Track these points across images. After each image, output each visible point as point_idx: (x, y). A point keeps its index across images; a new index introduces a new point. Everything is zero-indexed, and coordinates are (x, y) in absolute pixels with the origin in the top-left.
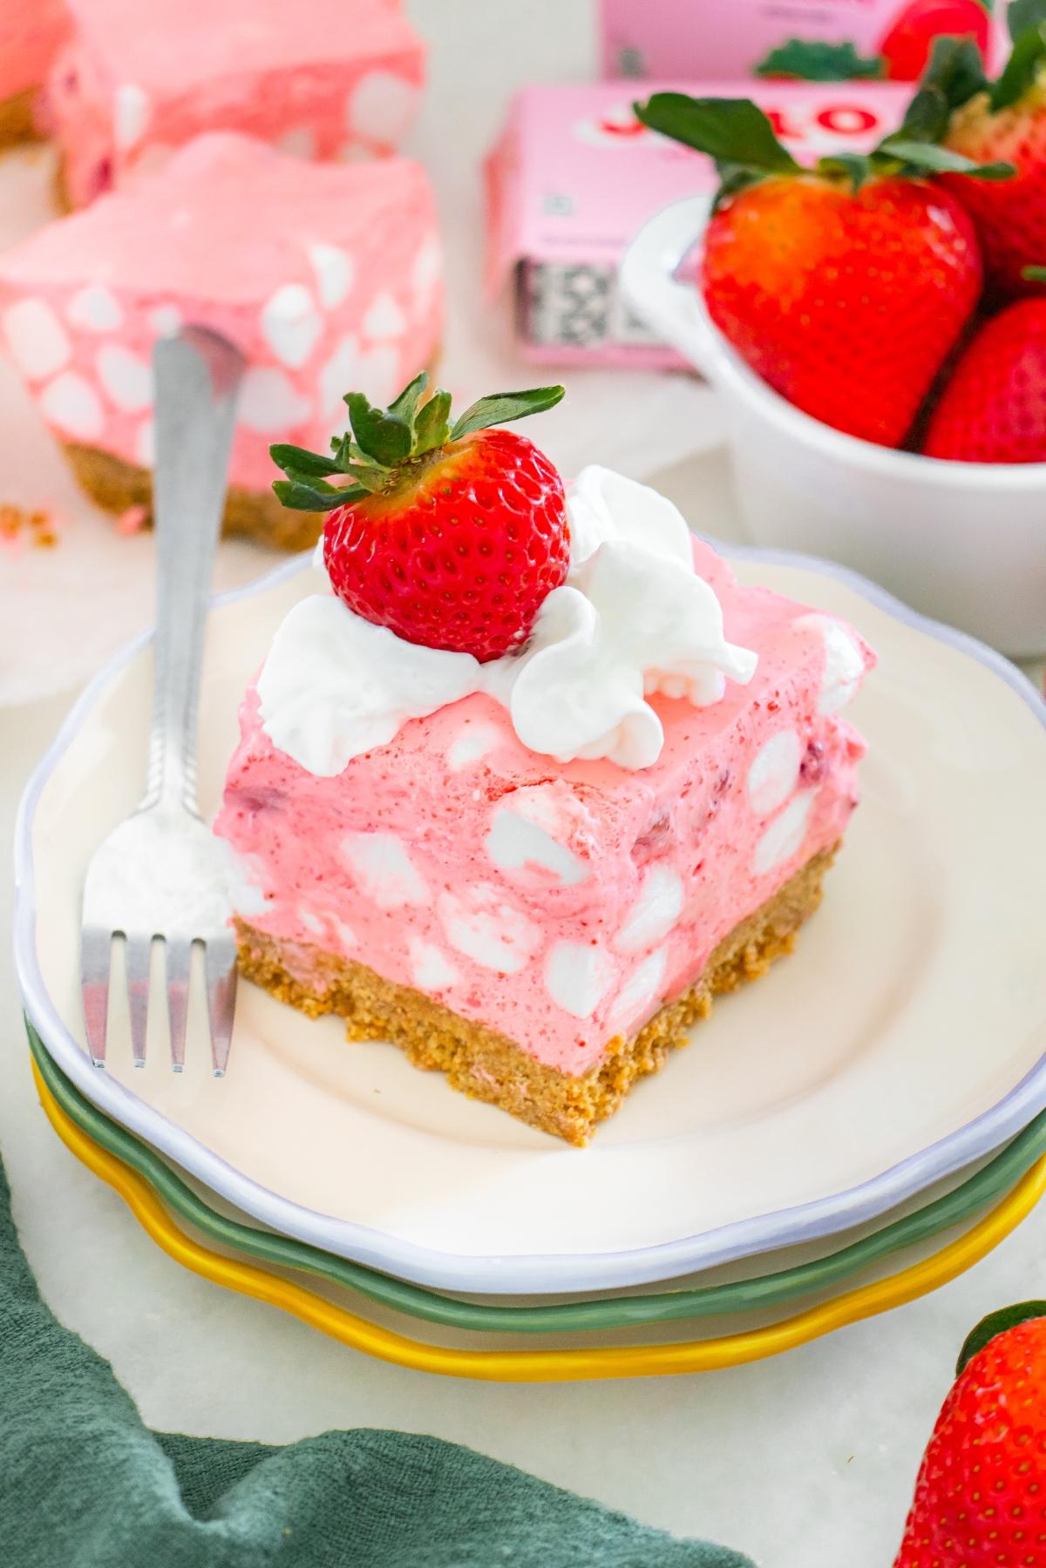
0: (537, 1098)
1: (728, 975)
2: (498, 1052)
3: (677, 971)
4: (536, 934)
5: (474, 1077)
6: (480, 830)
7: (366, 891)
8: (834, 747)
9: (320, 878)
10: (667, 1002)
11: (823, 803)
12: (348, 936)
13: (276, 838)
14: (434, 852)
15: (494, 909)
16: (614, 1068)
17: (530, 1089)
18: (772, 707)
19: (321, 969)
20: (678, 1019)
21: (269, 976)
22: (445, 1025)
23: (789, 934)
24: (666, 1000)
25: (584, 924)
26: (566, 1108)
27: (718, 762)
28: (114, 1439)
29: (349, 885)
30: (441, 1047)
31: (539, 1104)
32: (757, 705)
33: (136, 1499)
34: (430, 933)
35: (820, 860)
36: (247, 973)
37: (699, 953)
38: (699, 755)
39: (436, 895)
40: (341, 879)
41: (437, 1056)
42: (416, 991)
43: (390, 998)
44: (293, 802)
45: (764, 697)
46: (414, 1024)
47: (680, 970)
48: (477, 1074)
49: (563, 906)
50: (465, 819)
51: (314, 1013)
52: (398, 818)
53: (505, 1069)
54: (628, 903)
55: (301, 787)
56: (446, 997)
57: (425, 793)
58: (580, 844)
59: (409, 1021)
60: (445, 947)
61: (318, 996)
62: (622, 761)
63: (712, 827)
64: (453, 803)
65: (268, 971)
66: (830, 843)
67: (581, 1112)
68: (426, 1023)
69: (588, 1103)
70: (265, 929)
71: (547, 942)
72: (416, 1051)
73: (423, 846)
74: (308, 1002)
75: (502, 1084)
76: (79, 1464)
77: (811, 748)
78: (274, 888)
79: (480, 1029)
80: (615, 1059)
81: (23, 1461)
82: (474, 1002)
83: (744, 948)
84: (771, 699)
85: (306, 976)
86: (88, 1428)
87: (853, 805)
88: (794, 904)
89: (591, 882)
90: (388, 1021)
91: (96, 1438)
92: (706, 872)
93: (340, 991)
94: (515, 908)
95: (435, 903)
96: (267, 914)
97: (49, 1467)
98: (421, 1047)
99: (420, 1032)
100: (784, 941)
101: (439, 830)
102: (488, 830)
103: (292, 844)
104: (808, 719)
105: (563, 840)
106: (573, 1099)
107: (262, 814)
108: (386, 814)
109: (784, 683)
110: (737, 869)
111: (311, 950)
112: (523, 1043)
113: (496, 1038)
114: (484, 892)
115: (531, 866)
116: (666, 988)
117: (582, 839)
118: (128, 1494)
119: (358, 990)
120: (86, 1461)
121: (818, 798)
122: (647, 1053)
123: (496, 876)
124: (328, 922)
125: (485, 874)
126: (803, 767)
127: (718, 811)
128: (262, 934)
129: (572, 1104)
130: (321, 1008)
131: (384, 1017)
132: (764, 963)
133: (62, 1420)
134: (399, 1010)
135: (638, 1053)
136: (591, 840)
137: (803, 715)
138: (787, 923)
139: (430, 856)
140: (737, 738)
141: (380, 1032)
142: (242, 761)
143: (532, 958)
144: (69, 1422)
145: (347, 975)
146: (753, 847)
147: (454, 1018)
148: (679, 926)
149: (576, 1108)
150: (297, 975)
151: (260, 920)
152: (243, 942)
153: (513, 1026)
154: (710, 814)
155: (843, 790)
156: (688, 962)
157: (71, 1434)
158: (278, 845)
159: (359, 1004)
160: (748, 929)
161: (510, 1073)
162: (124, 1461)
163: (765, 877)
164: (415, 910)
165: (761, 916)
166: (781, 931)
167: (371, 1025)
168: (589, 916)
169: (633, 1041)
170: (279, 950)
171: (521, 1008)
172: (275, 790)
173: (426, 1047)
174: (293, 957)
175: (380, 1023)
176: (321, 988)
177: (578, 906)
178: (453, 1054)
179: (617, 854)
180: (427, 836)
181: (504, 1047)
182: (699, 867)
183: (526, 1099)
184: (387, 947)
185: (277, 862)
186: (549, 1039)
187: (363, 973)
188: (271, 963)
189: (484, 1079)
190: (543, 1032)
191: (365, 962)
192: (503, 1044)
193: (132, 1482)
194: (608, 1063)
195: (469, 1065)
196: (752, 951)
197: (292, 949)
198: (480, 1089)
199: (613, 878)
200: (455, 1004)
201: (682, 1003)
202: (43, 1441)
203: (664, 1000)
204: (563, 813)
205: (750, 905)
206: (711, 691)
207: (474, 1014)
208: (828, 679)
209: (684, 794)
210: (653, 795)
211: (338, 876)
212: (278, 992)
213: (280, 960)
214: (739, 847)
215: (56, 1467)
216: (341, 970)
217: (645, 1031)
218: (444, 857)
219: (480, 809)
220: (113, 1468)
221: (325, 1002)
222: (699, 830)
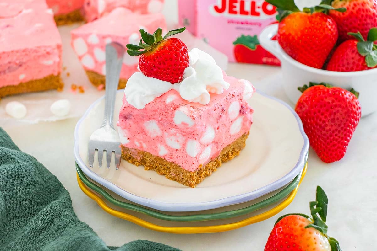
0: (184, 178)
1: (225, 158)
2: (176, 168)
3: (214, 153)
4: (184, 138)
5: (171, 175)
6: (172, 116)
7: (149, 134)
8: (247, 108)
9: (139, 133)
10: (212, 160)
11: (245, 120)
12: (145, 146)
13: (130, 125)
14: (163, 123)
15: (175, 134)
16: (201, 172)
17: (183, 176)
18: (233, 95)
19: (139, 154)
20: (215, 164)
21: (128, 158)
22: (165, 164)
23: (238, 151)
24: (212, 159)
25: (194, 135)
26: (190, 179)
27: (222, 105)
28: (93, 237)
29: (145, 134)
30: (164, 169)
31: (185, 179)
32: (230, 94)
33: (97, 246)
34: (162, 142)
35: (245, 135)
36: (124, 158)
37: (219, 150)
38: (218, 102)
39: (163, 133)
40: (144, 133)
41: (163, 171)
42: (159, 157)
43: (153, 159)
44: (133, 116)
45: (232, 93)
46: (159, 164)
47: (215, 153)
48: (172, 174)
49: (189, 131)
50: (169, 114)
51: (138, 165)
52: (155, 117)
53: (177, 172)
54: (203, 132)
55: (135, 112)
56: (165, 157)
57: (161, 110)
58: (193, 116)
59: (158, 164)
60: (165, 145)
61: (138, 161)
62: (202, 103)
63: (221, 119)
64: (167, 111)
65: (128, 156)
66: (247, 131)
67: (194, 180)
68: (161, 164)
69: (195, 178)
70: (127, 147)
71: (186, 140)
72: (159, 171)
73: (161, 122)
74: (136, 162)
75: (177, 176)
76: (85, 242)
77: (242, 107)
78: (130, 137)
79: (172, 163)
80: (201, 170)
81: (73, 242)
82: (171, 158)
83: (228, 152)
84: (233, 94)
85: (136, 156)
86: (87, 235)
87: (252, 123)
88: (239, 145)
89: (195, 125)
90: (153, 165)
91: (89, 237)
92: (219, 129)
93: (143, 160)
94: (179, 133)
95: (163, 135)
96: (128, 143)
97: (78, 243)
98: (160, 170)
99: (160, 167)
100: (237, 152)
101: (164, 118)
102: (174, 116)
103: (134, 126)
104: (241, 100)
105: (189, 116)
106: (192, 177)
107: (127, 120)
108: (153, 116)
109: (236, 91)
110: (227, 131)
111: (137, 150)
112: (181, 165)
113: (176, 165)
114: (173, 131)
115: (183, 123)
116: (212, 156)
117: (193, 115)
118: (96, 246)
119: (147, 158)
120: (87, 241)
121: (244, 119)
122: (208, 170)
123: (175, 127)
124: (141, 143)
125: (173, 126)
126: (240, 111)
127: (222, 116)
128: (127, 148)
129: (191, 178)
130: (139, 163)
131: (152, 164)
132: (233, 156)
133: (82, 234)
134: (155, 162)
135: (206, 170)
136: (195, 116)
137: (240, 99)
138: (238, 149)
139: (162, 124)
140: (226, 100)
141: (151, 168)
142: (123, 108)
143: (183, 145)
144: (83, 234)
145: (145, 155)
146: (230, 127)
147: (167, 162)
148: (214, 142)
149: (192, 179)
150: (134, 156)
151: (126, 145)
152: (123, 150)
153: (179, 162)
154: (220, 116)
155: (249, 118)
156: (216, 151)
157: (83, 236)
158: (130, 126)
159: (147, 162)
160: (229, 148)
161: (179, 173)
162: (95, 240)
163: (233, 135)
164: (159, 137)
165: (232, 146)
166: (237, 150)
167: (149, 166)
168: (195, 133)
169: (205, 167)
170: (130, 151)
171: (181, 157)
172: (130, 114)
173: (161, 170)
174: (133, 152)
175: (152, 165)
176: (139, 159)
177: (192, 131)
178: (167, 170)
179: (201, 120)
180: (161, 120)
181: (178, 167)
182: (218, 128)
183: (182, 178)
184: (153, 147)
185: (130, 131)
186: (187, 164)
187: (148, 154)
188: (129, 154)
189: (173, 175)
190: (185, 162)
191: (148, 152)
192: (177, 166)
193: (97, 243)
194: (199, 170)
195: (170, 172)
196: (230, 153)
197: (133, 150)
198: (172, 177)
199: (200, 125)
200: (167, 159)
201: (215, 161)
202: (77, 238)
203: (211, 159)
204: (189, 110)
205: (230, 142)
206: (220, 91)
207: (171, 160)
208: (245, 92)
209: (215, 110)
210: (208, 109)
211: (143, 132)
212: (130, 161)
213: (130, 154)
214: (226, 125)
215: (80, 243)
216: (143, 154)
217: (207, 165)
218: (164, 124)
219: (172, 112)
220: (92, 242)
221: (140, 162)
222: (218, 119)
